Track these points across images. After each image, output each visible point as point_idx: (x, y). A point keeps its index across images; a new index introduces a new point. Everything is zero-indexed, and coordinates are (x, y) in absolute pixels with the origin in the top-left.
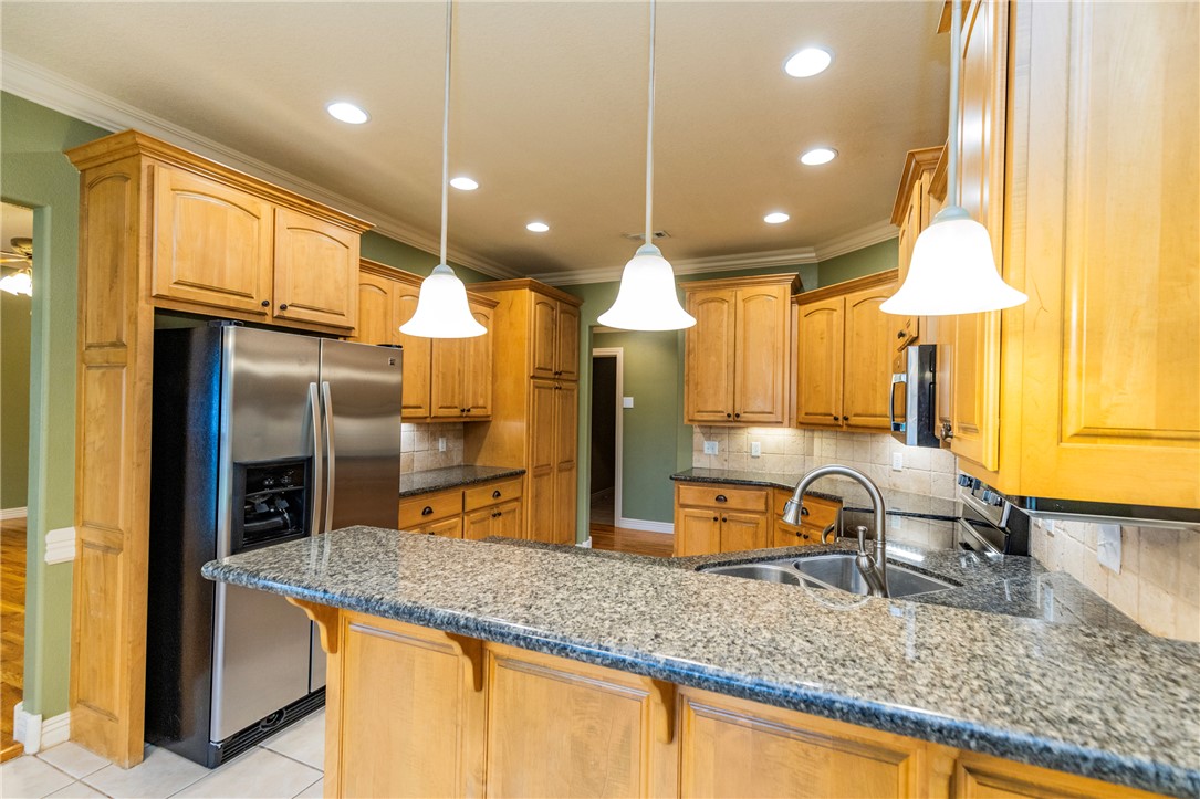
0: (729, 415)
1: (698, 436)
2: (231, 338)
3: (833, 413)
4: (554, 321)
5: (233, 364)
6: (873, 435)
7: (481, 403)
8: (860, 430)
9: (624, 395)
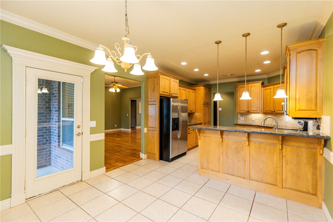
0: (247, 111)
1: (239, 116)
2: (171, 99)
3: (271, 110)
4: (207, 92)
5: (172, 104)
6: (281, 115)
7: (193, 110)
8: (278, 114)
9: (219, 107)
